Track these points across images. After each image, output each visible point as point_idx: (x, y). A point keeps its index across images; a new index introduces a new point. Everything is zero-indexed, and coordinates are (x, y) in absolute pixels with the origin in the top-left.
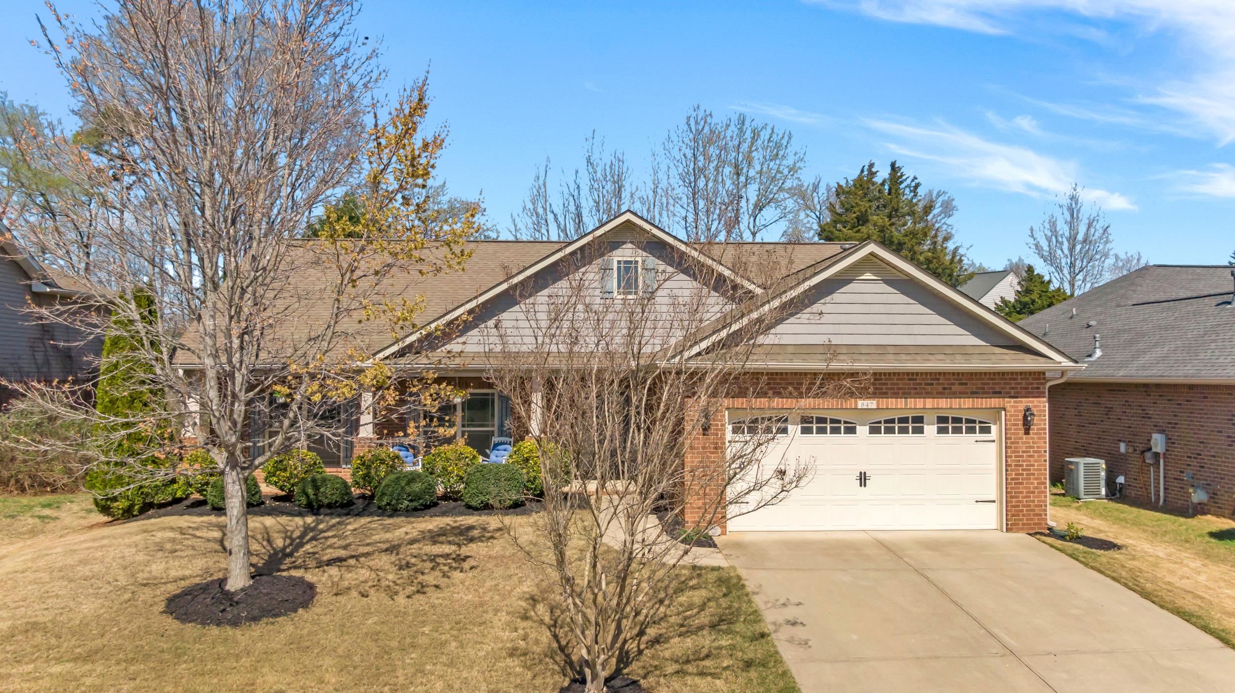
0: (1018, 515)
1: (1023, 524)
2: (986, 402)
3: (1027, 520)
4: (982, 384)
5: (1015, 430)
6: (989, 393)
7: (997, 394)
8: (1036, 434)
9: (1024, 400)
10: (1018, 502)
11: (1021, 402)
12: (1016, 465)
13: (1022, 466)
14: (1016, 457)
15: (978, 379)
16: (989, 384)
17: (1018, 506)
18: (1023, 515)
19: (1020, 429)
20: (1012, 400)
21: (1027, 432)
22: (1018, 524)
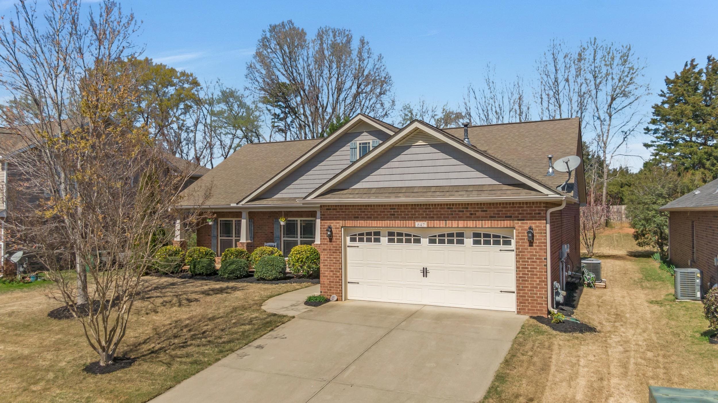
0: (525, 303)
1: (528, 310)
2: (501, 223)
3: (532, 306)
4: (498, 211)
5: (522, 243)
6: (503, 217)
7: (509, 217)
8: (538, 246)
9: (528, 222)
10: (524, 293)
11: (527, 223)
12: (522, 268)
13: (527, 268)
14: (522, 262)
15: (494, 208)
16: (502, 211)
17: (525, 296)
18: (529, 303)
19: (526, 243)
20: (520, 222)
21: (531, 244)
22: (524, 309)
